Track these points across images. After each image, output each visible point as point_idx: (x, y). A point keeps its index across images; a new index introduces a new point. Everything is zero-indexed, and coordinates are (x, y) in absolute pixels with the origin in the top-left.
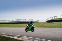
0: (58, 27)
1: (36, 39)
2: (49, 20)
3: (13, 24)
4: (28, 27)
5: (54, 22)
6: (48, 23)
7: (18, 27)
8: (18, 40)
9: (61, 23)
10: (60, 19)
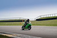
3: (5, 23)
4: (25, 25)
5: (43, 21)
6: (37, 21)
7: (10, 25)
8: (9, 37)
9: (49, 21)
10: (48, 17)
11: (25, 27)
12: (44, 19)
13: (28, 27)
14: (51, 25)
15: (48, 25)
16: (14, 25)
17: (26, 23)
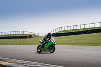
0: (70, 44)
1: (34, 64)
2: (56, 32)
4: (44, 44)
9: (75, 37)
10: (73, 30)
11: (43, 47)
12: (65, 33)
13: (49, 47)
14: (77, 44)
15: (73, 44)
16: (12, 44)
17: (46, 40)
